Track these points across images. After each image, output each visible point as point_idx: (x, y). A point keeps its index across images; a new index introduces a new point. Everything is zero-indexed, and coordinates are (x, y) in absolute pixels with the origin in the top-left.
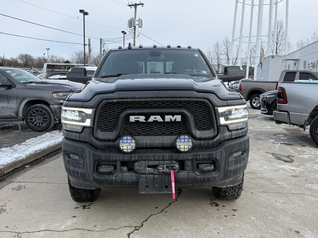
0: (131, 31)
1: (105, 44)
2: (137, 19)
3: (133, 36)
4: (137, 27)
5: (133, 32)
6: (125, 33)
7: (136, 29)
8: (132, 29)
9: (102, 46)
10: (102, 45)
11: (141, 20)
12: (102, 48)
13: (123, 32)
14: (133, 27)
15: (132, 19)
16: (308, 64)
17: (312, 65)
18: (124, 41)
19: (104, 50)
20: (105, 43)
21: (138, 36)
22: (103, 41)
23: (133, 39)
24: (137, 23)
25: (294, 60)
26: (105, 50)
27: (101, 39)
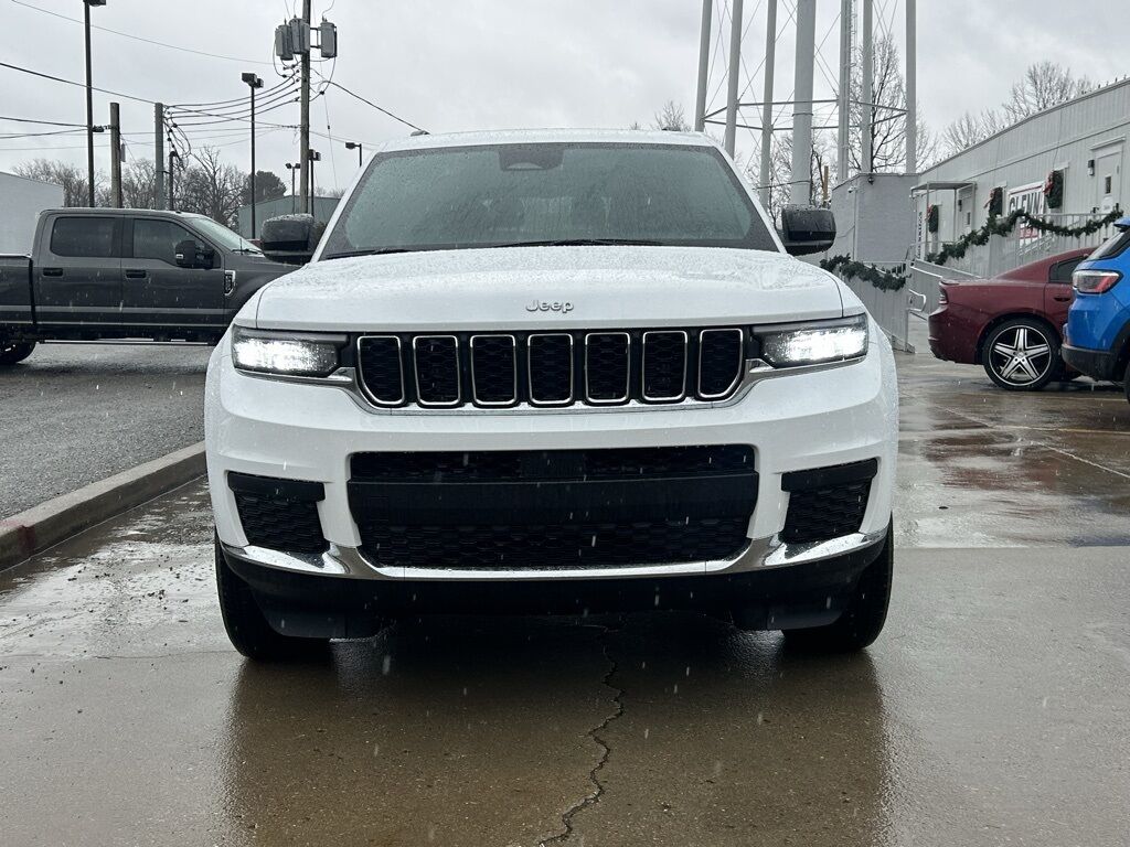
0: (289, 72)
1: (175, 126)
2: (316, 22)
3: (299, 94)
4: (315, 54)
5: (300, 75)
6: (258, 84)
7: (312, 65)
8: (294, 62)
9: (165, 137)
10: (165, 129)
11: (333, 26)
12: (166, 144)
13: (248, 78)
14: (299, 57)
15: (296, 20)
16: (1012, 201)
17: (1025, 202)
18: (253, 115)
19: (174, 154)
20: (175, 121)
21: (322, 93)
22: (167, 116)
23: (299, 104)
24: (315, 38)
25: (955, 187)
26: (180, 153)
27: (159, 107)
